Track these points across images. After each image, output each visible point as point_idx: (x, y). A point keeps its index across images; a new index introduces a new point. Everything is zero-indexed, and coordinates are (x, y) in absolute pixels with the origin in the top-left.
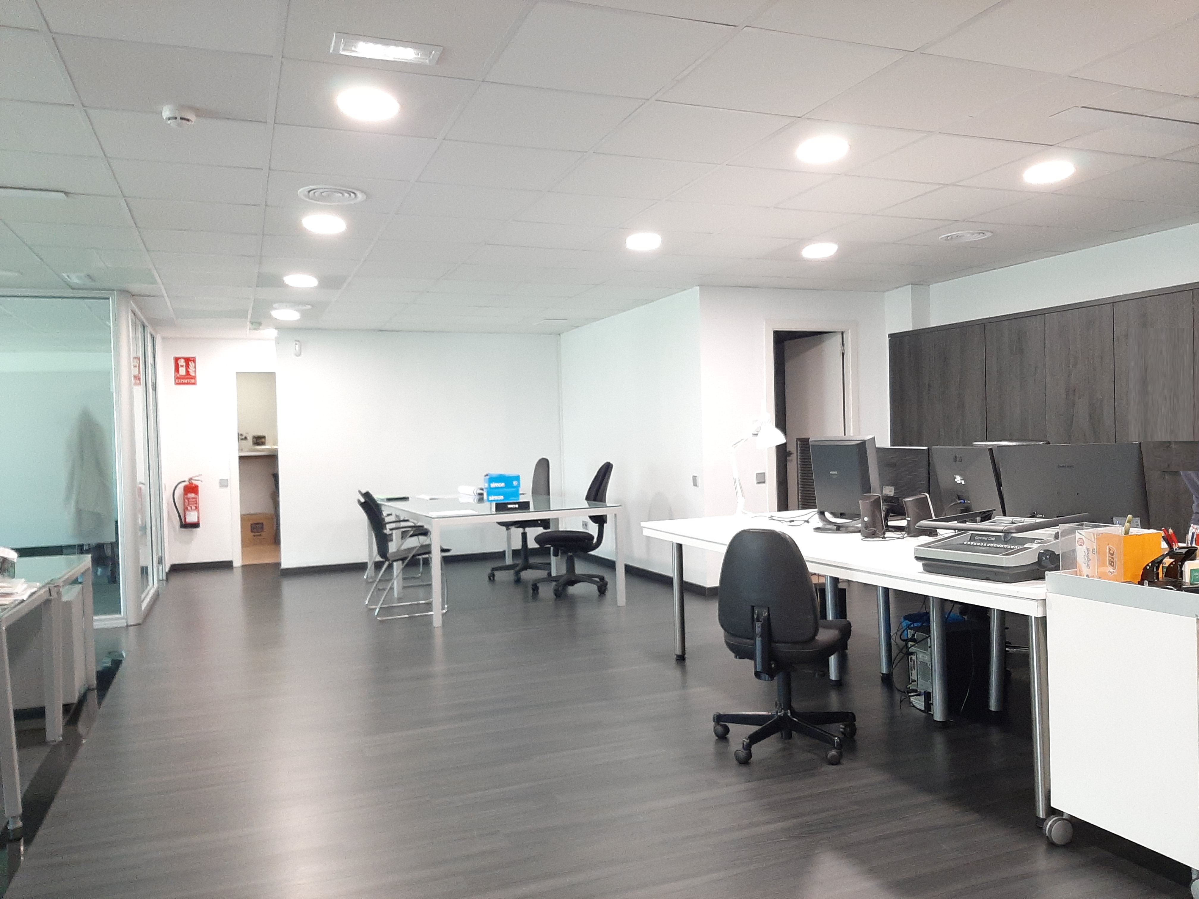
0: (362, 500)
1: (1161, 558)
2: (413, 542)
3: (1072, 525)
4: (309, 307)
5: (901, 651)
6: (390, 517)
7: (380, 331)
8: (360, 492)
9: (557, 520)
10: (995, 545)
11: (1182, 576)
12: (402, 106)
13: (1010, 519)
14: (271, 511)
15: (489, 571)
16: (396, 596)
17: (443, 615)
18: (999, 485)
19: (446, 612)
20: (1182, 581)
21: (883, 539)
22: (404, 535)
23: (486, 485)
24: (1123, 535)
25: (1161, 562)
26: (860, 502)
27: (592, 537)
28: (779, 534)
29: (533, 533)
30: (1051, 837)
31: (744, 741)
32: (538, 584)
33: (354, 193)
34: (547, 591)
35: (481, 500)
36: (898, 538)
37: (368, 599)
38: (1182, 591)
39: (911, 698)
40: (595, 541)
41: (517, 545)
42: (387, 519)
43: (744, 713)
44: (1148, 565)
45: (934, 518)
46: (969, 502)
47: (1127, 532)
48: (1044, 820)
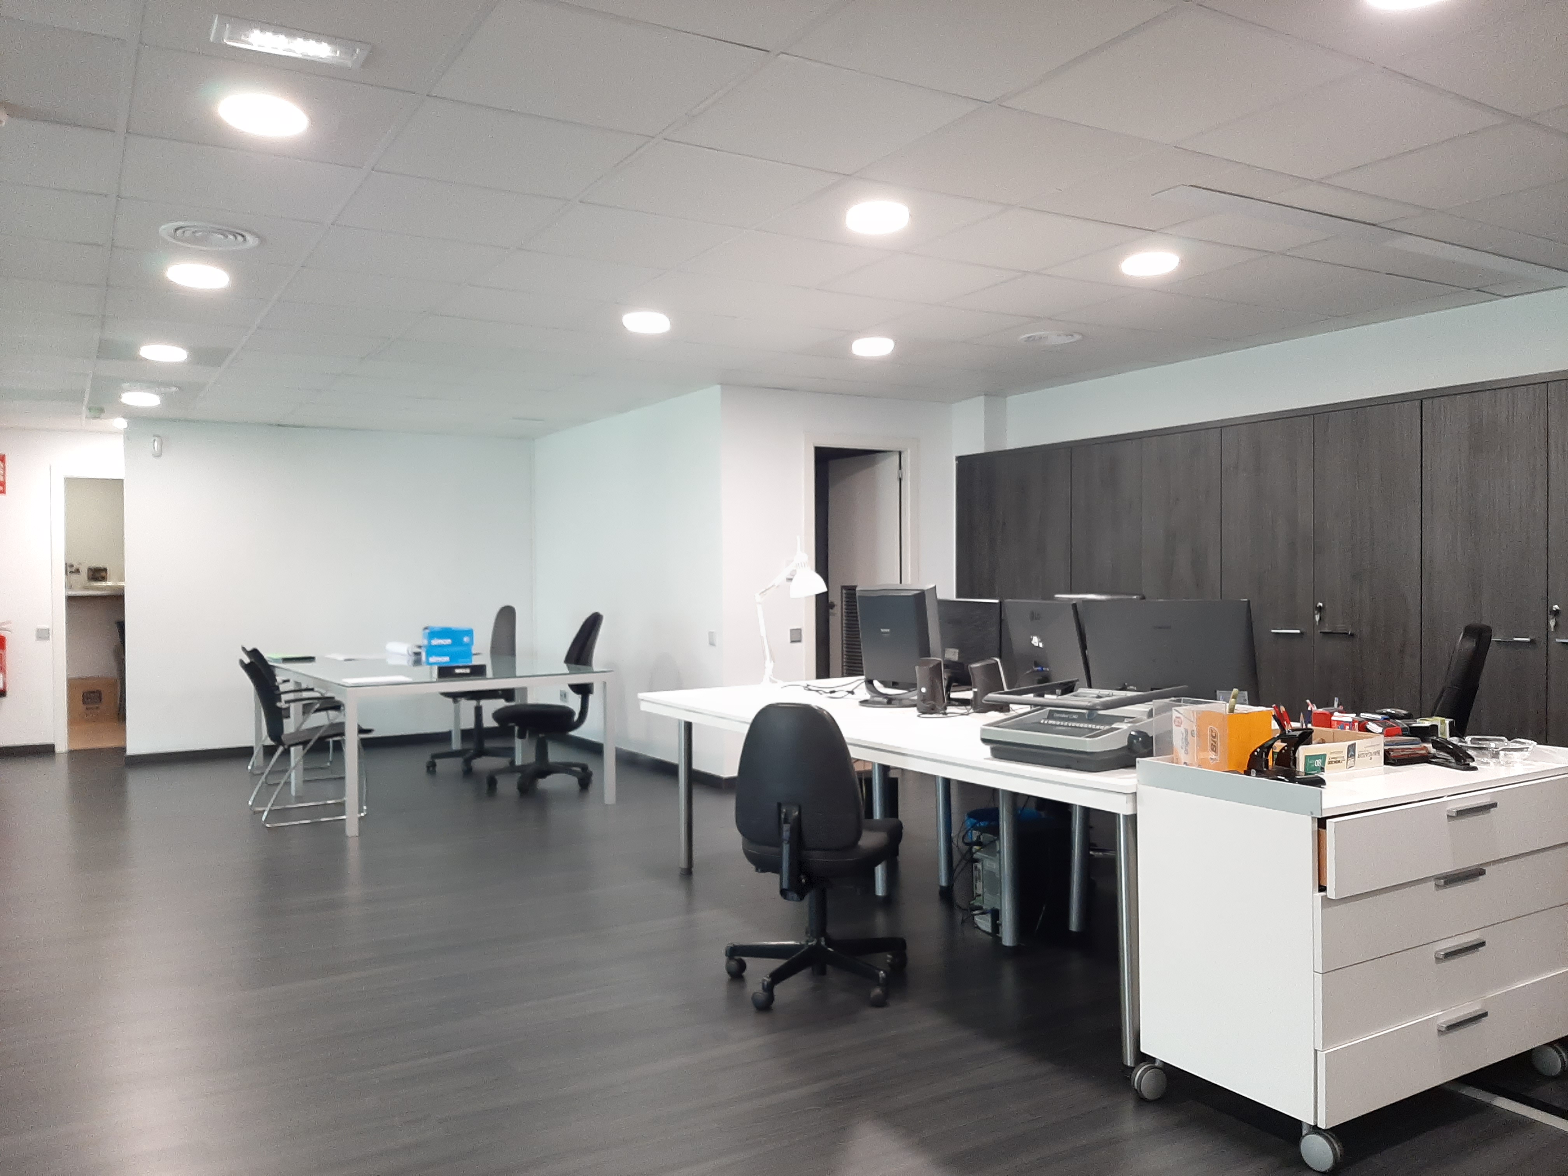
0: (247, 660)
1: (1271, 742)
2: (320, 719)
3: (1167, 700)
4: (174, 389)
5: (963, 856)
6: (287, 684)
7: (279, 425)
8: (244, 649)
9: (524, 690)
10: (1078, 725)
11: (1295, 764)
12: (312, 119)
13: (1095, 691)
14: (114, 674)
15: (428, 758)
16: (293, 793)
17: (361, 819)
18: (1084, 647)
19: (365, 815)
20: (1296, 771)
21: (945, 716)
22: (307, 709)
23: (425, 642)
24: (1228, 713)
25: (1271, 746)
26: (917, 668)
27: (570, 713)
28: (815, 710)
29: (490, 706)
30: (1140, 1090)
31: (764, 980)
32: (497, 777)
33: (243, 236)
34: (508, 786)
35: (417, 662)
36: (962, 714)
37: (252, 798)
38: (1294, 782)
39: (975, 917)
40: (576, 717)
41: (468, 723)
42: (283, 688)
43: (766, 943)
44: (1256, 750)
45: (1006, 690)
46: (1048, 669)
47: (1232, 710)
48: (1133, 1069)
